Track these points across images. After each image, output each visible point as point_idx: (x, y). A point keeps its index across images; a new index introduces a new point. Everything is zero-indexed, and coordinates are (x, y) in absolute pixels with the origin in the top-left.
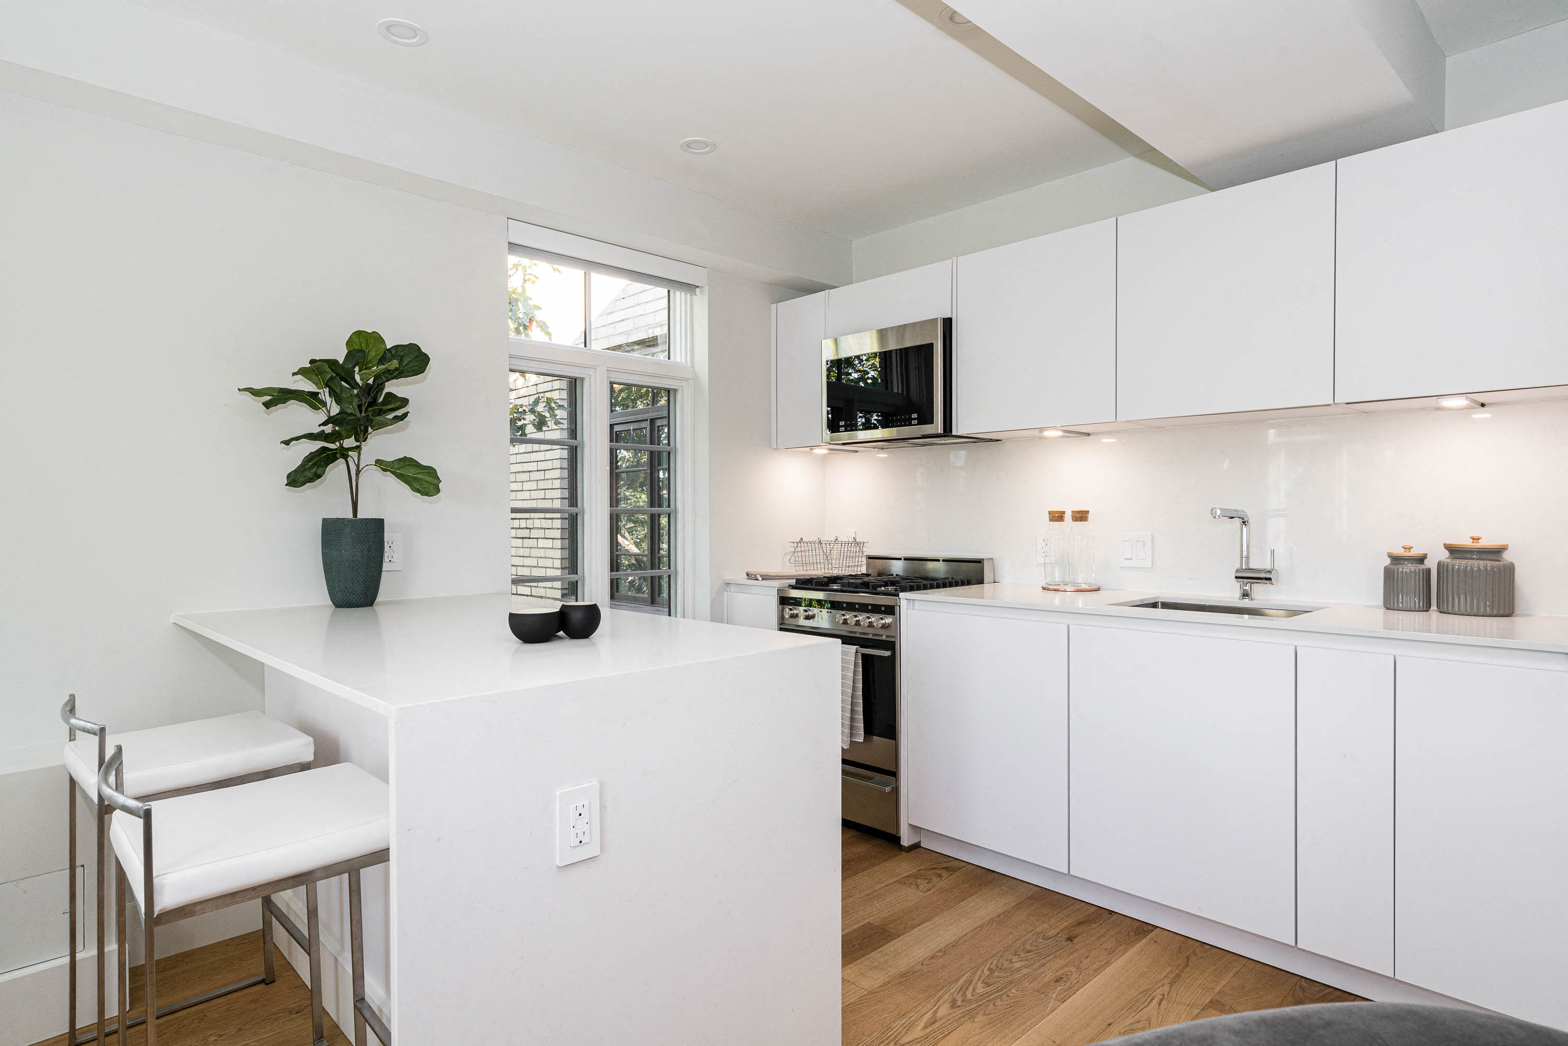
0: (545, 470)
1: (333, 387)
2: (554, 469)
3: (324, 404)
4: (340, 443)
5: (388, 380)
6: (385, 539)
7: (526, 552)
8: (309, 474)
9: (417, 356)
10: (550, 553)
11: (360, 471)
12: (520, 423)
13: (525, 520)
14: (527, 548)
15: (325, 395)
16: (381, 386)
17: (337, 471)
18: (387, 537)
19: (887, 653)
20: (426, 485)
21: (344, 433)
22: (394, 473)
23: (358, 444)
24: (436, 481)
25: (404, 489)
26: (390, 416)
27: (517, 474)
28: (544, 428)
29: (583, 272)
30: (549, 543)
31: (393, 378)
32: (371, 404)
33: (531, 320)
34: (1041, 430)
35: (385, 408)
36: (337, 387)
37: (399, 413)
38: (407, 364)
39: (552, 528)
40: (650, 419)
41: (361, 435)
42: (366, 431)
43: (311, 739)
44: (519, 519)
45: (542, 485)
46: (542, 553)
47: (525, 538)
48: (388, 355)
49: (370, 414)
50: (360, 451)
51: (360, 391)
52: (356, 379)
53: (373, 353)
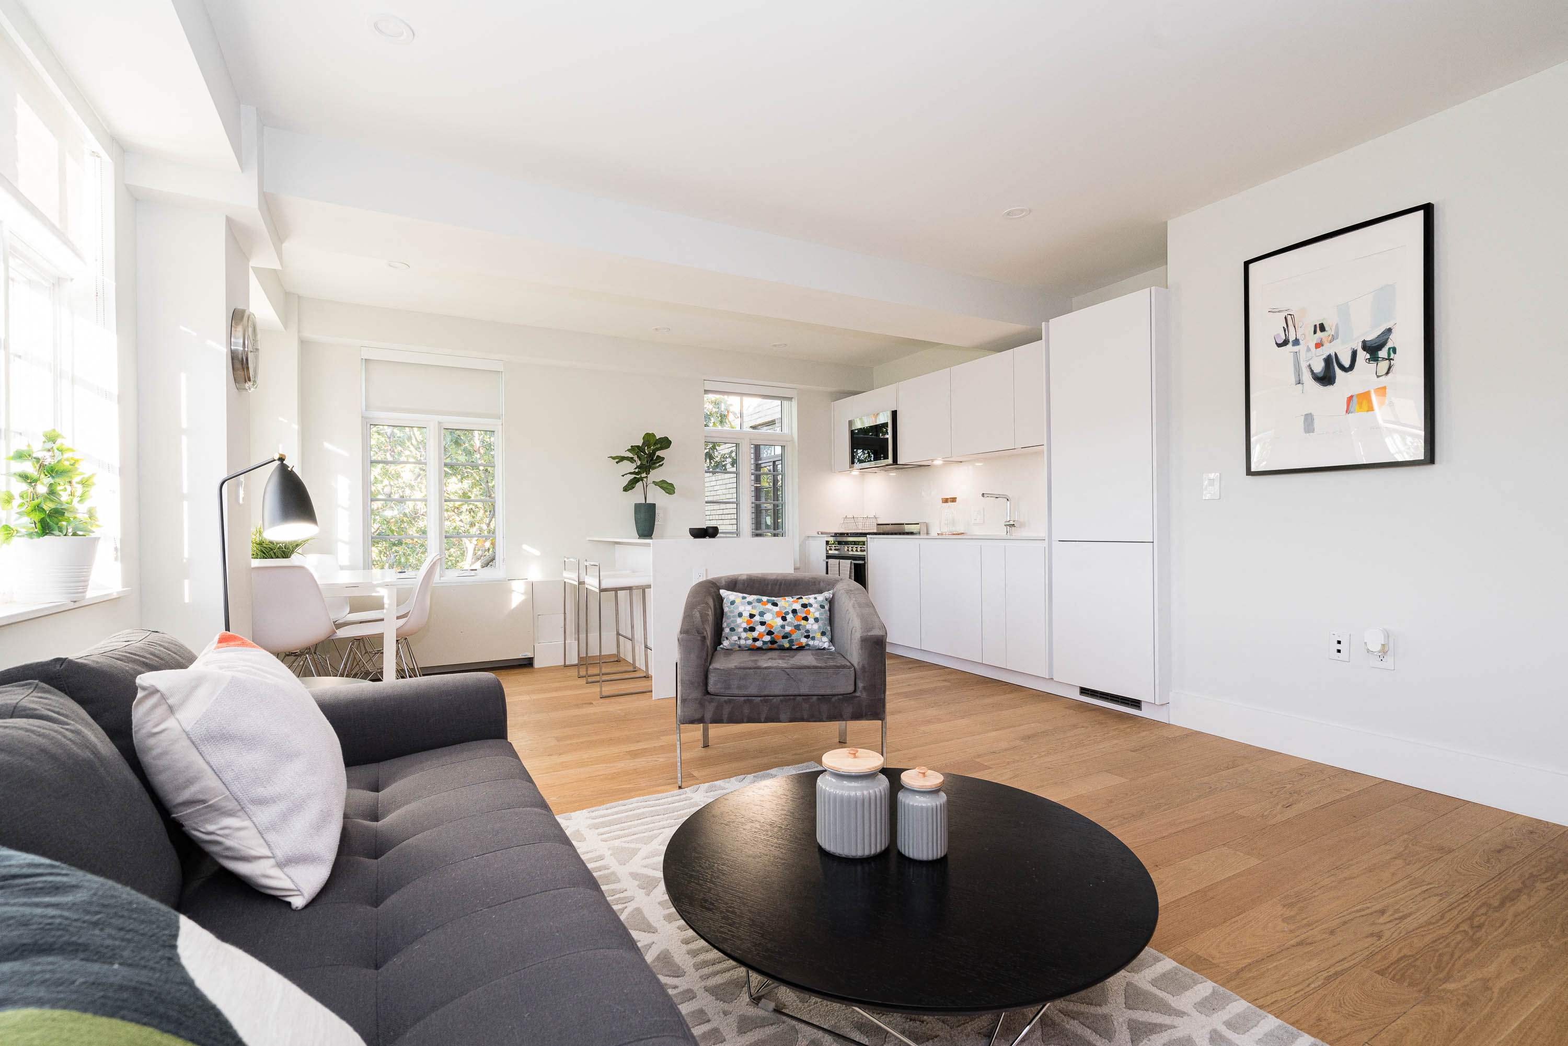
1: (638, 455)
3: (635, 461)
4: (641, 476)
6: (657, 512)
8: (631, 487)
9: (667, 441)
11: (647, 486)
12: (724, 463)
15: (636, 458)
16: (655, 453)
17: (639, 485)
18: (657, 510)
19: (863, 562)
20: (670, 491)
21: (642, 472)
22: (659, 486)
23: (647, 475)
24: (674, 489)
25: (663, 492)
26: (658, 465)
29: (740, 398)
31: (658, 450)
32: (651, 460)
34: (932, 460)
35: (656, 461)
37: (661, 463)
38: (664, 444)
41: (648, 472)
42: (649, 470)
48: (657, 442)
49: (650, 464)
50: (647, 478)
51: (647, 455)
52: (646, 451)
53: (652, 441)
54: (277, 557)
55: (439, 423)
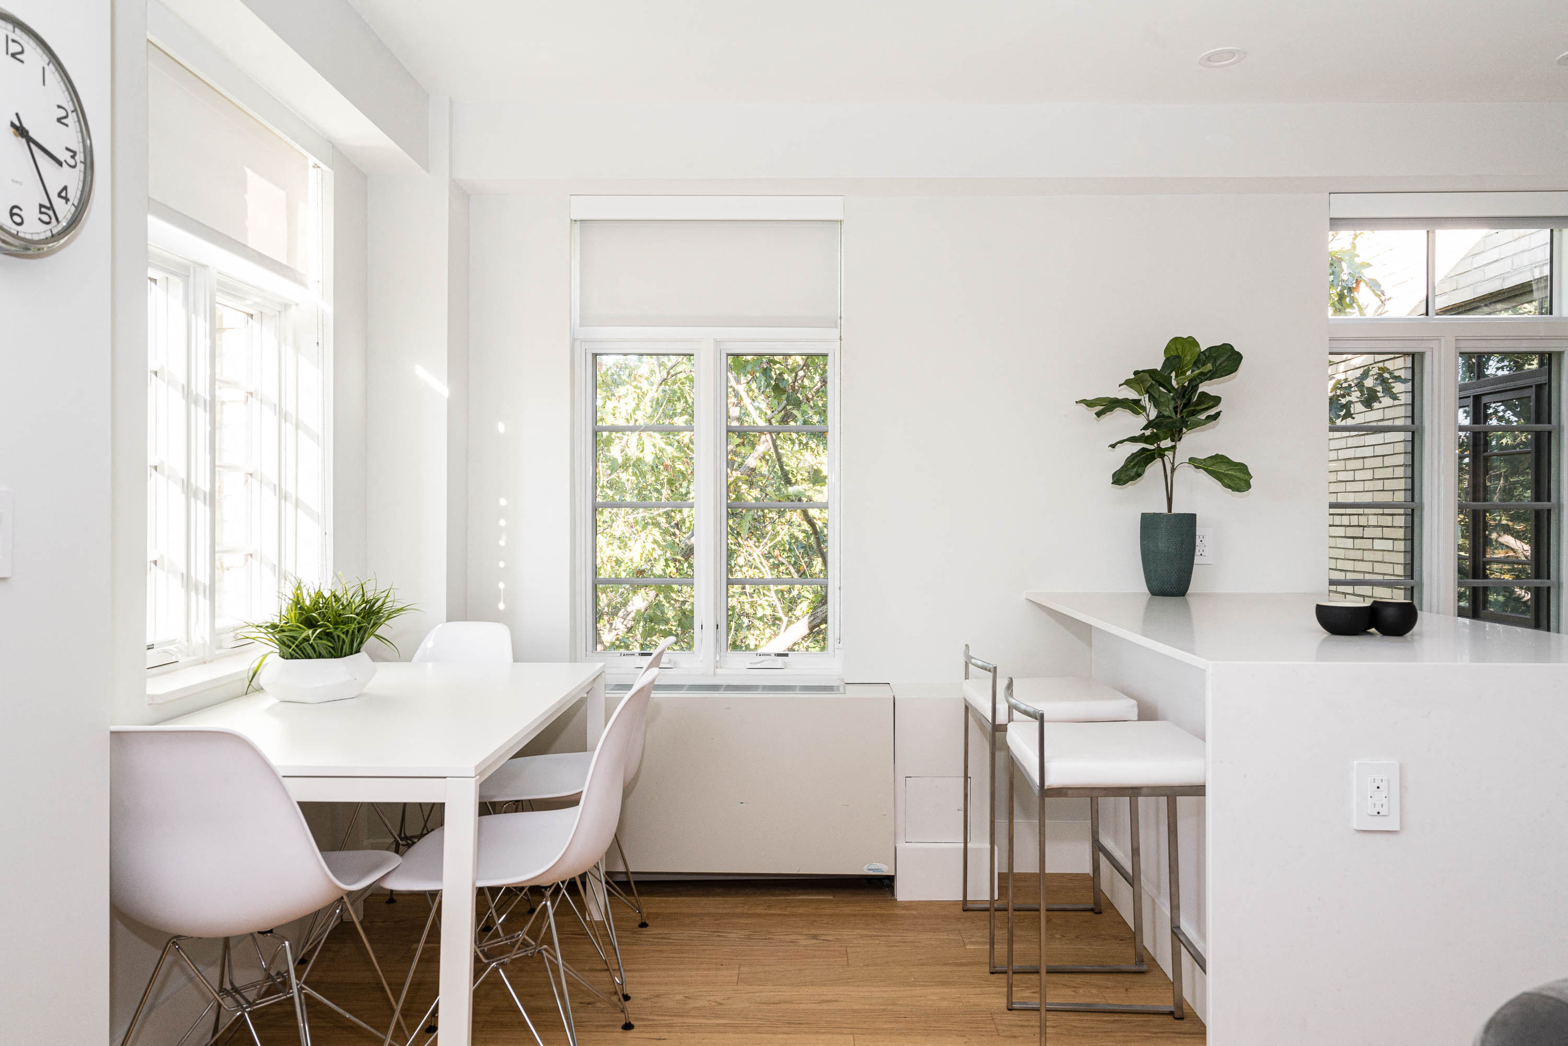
0: (1383, 456)
1: (1153, 393)
2: (1396, 454)
3: (1144, 409)
4: (1158, 445)
5: (1201, 382)
6: (1198, 533)
7: (1358, 555)
8: (1132, 473)
9: (1230, 356)
10: (1388, 557)
11: (1175, 469)
12: (1343, 401)
13: (1357, 516)
14: (1359, 549)
15: (1145, 401)
16: (1196, 387)
17: (1154, 469)
18: (1199, 531)
20: (1237, 481)
21: (1161, 435)
22: (1206, 470)
23: (1174, 443)
24: (1247, 477)
25: (1216, 485)
26: (1203, 416)
27: (1347, 461)
28: (1376, 405)
29: (1425, 232)
30: (1388, 545)
31: (1206, 380)
32: (1185, 406)
33: (1358, 282)
35: (1198, 408)
36: (1155, 392)
37: (1212, 412)
38: (1220, 364)
39: (1392, 527)
40: (1536, 385)
41: (1176, 435)
42: (1181, 431)
43: (1134, 702)
44: (1350, 515)
45: (1379, 474)
46: (1378, 556)
47: (1357, 538)
48: (1203, 357)
49: (1184, 415)
50: (1175, 450)
51: (1175, 394)
52: (1174, 383)
53: (1189, 358)
54: (320, 656)
55: (717, 342)
